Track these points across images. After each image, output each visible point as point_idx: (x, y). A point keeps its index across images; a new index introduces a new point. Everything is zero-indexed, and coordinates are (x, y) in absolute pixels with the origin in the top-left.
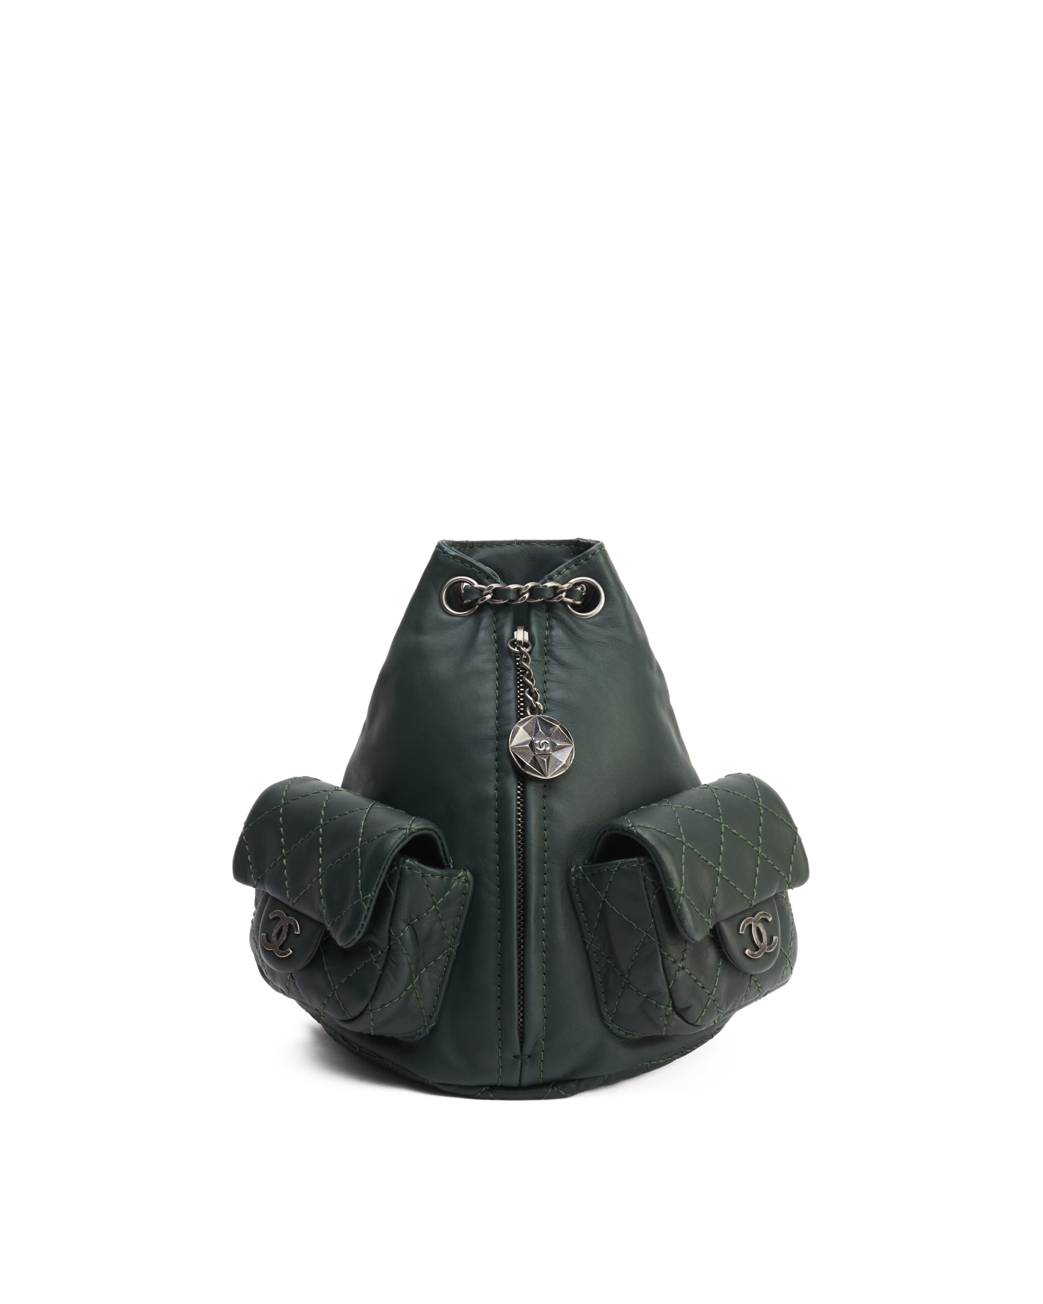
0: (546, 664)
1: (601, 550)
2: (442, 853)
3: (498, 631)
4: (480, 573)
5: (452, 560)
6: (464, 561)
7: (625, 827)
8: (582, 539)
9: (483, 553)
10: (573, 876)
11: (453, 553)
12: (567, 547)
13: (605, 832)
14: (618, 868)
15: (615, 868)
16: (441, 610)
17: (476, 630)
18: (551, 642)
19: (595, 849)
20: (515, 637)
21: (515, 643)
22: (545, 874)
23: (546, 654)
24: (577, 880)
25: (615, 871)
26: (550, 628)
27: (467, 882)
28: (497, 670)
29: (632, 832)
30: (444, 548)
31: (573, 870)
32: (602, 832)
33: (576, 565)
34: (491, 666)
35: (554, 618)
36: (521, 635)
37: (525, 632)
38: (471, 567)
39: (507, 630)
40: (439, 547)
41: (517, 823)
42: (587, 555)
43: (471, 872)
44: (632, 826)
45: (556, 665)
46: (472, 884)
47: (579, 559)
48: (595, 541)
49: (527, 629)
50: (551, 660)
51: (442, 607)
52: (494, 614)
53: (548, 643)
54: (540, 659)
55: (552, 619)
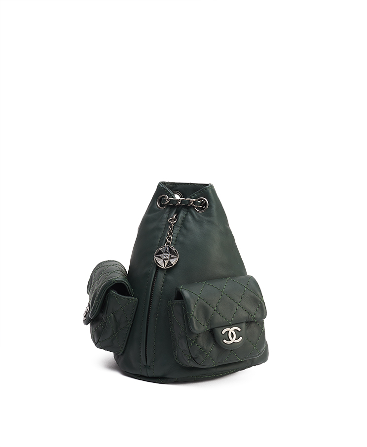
10: (168, 304)
18: (185, 220)
22: (160, 302)
26: (186, 215)
27: (135, 302)
28: (164, 228)
33: (200, 193)
41: (153, 283)
43: (138, 298)
44: (181, 288)
52: (171, 208)
55: (188, 212)
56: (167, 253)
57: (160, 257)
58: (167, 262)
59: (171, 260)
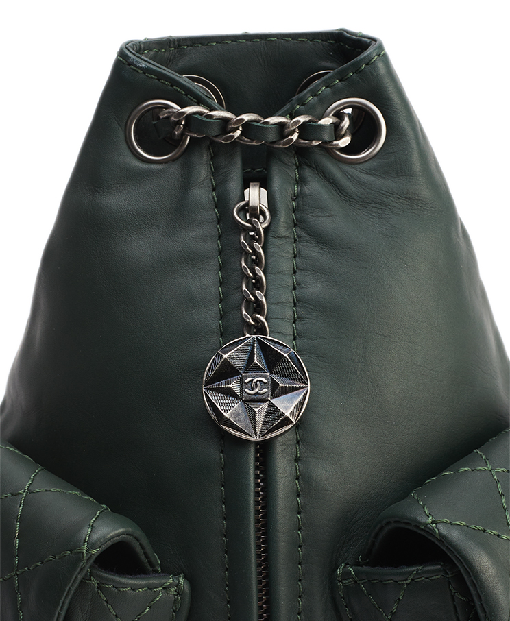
0: (295, 241)
1: (379, 56)
2: (143, 557)
3: (219, 187)
4: (186, 95)
5: (142, 75)
6: (161, 76)
7: (420, 523)
8: (347, 32)
9: (192, 57)
10: (340, 581)
11: (143, 65)
12: (325, 43)
13: (388, 523)
14: (412, 580)
15: (407, 579)
16: (130, 154)
17: (186, 183)
18: (303, 205)
19: (373, 543)
20: (246, 199)
21: (245, 209)
22: (300, 580)
23: (295, 225)
24: (346, 587)
25: (407, 584)
26: (301, 181)
27: (178, 593)
28: (220, 252)
29: (431, 532)
30: (129, 57)
31: (339, 571)
32: (384, 522)
33: (340, 81)
34: (212, 246)
35: (307, 165)
36: (256, 196)
37: (261, 189)
38: (172, 86)
39: (234, 184)
40: (121, 54)
41: (255, 505)
42: (358, 64)
43: (185, 577)
44: (433, 523)
45: (311, 243)
46: (187, 599)
47: (345, 71)
48: (369, 38)
49: (264, 184)
50: (303, 234)
51: (129, 149)
52: (212, 159)
53: (298, 206)
54: (286, 234)
55: (305, 167)
56: (258, 369)
57: (229, 392)
58: (261, 411)
59: (279, 402)
